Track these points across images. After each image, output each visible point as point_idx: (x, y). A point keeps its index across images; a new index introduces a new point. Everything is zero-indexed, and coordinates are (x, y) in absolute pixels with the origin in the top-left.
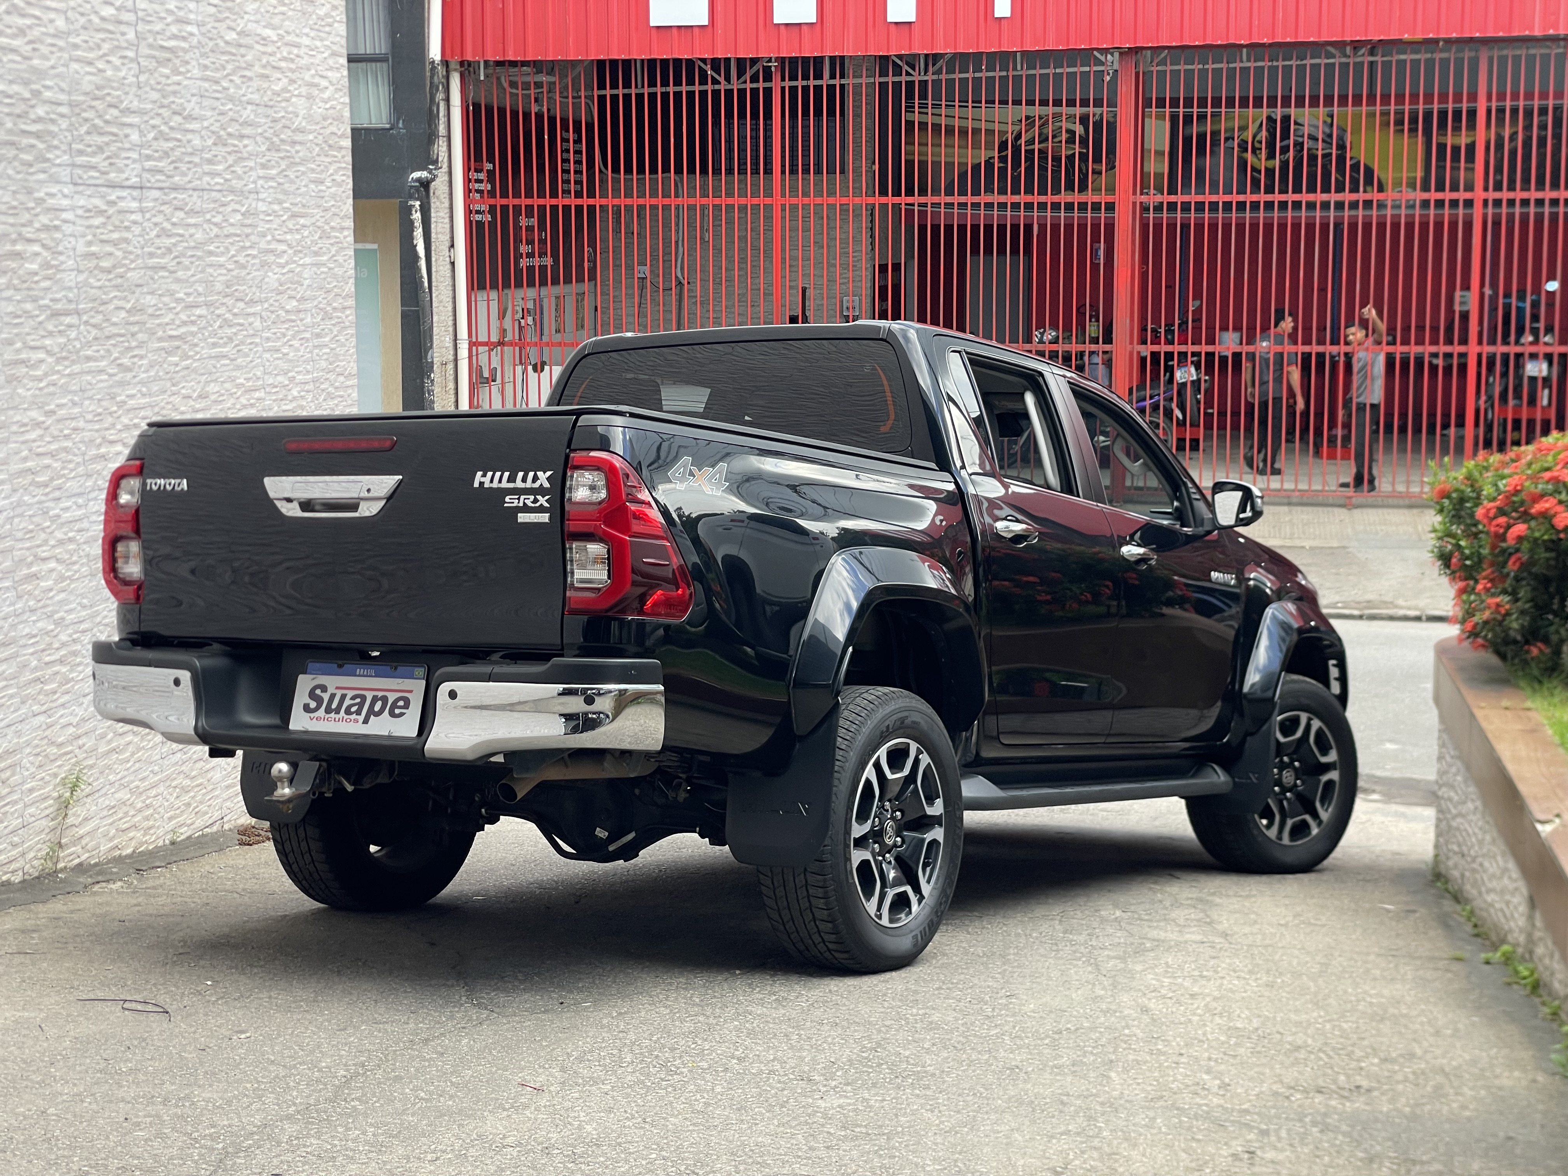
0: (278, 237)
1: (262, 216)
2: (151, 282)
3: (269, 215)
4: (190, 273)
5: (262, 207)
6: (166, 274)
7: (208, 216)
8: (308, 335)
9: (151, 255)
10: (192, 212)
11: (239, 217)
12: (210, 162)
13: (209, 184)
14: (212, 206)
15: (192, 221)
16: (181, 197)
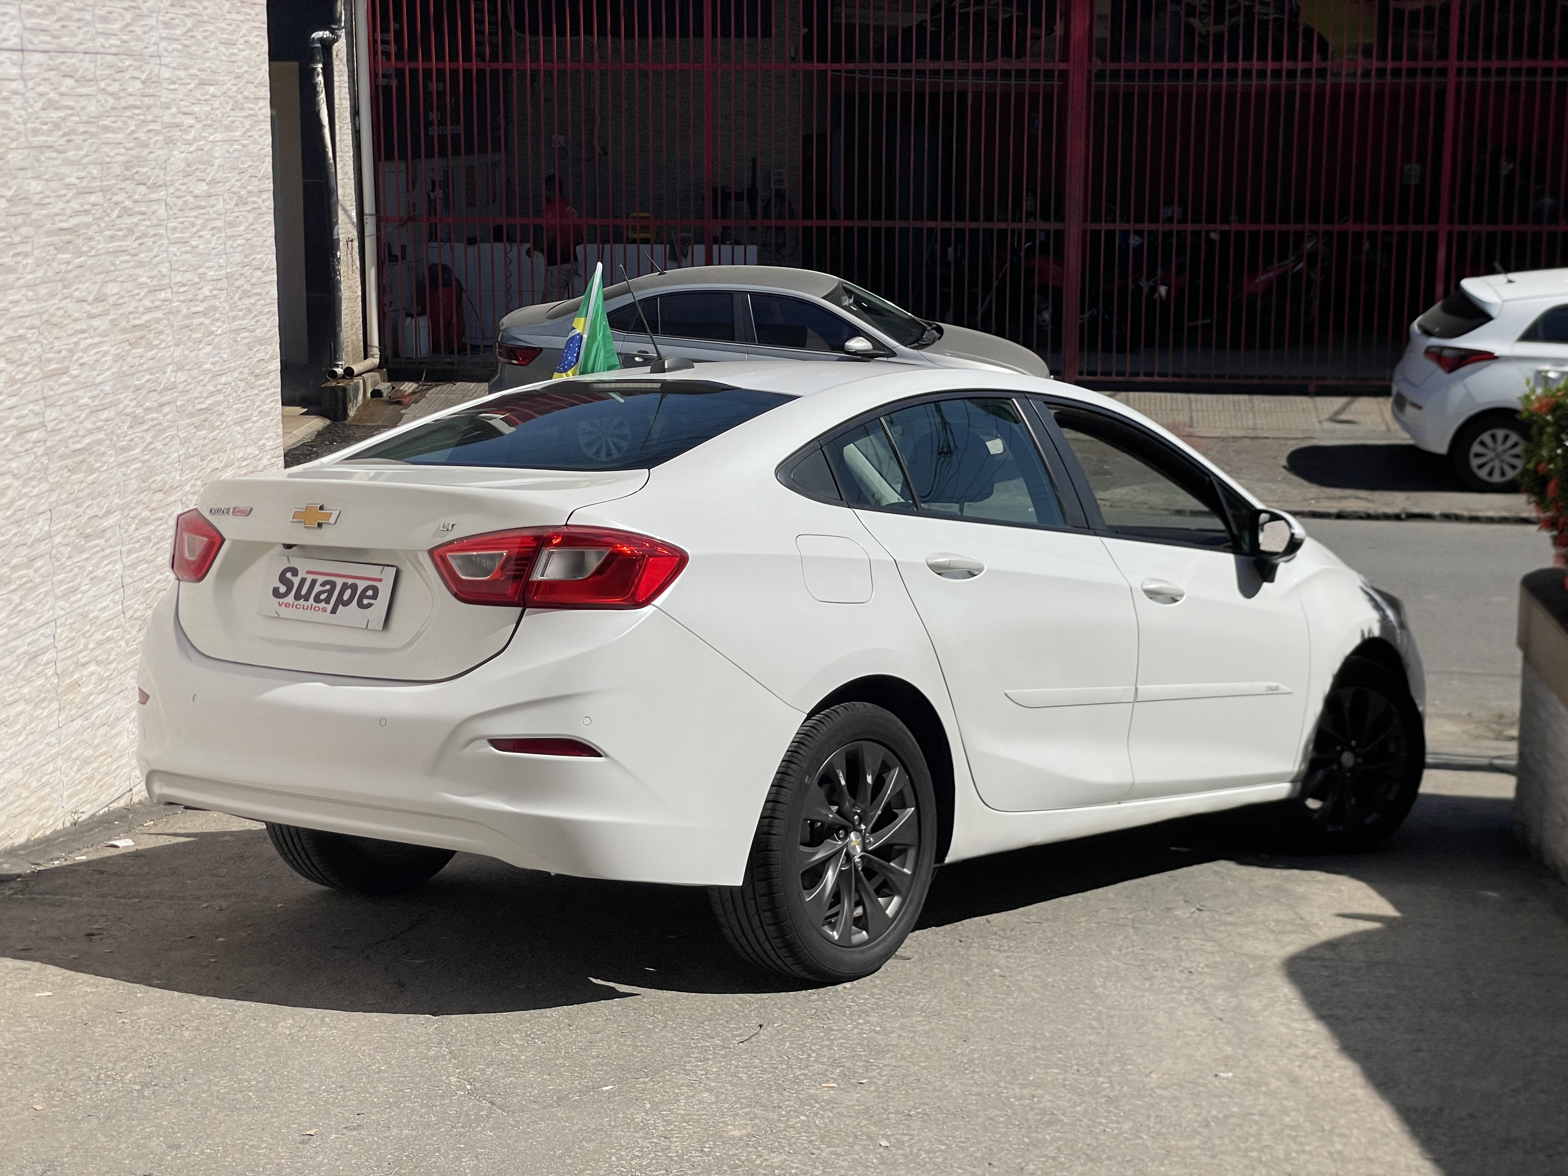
0: (185, 109)
1: (165, 85)
2: (36, 164)
3: (174, 83)
4: (83, 153)
5: (166, 73)
6: (54, 155)
7: (102, 84)
8: (219, 224)
9: (36, 132)
10: (83, 80)
11: (138, 84)
12: (104, 19)
13: (103, 46)
14: (106, 72)
15: (84, 91)
16: (70, 61)
